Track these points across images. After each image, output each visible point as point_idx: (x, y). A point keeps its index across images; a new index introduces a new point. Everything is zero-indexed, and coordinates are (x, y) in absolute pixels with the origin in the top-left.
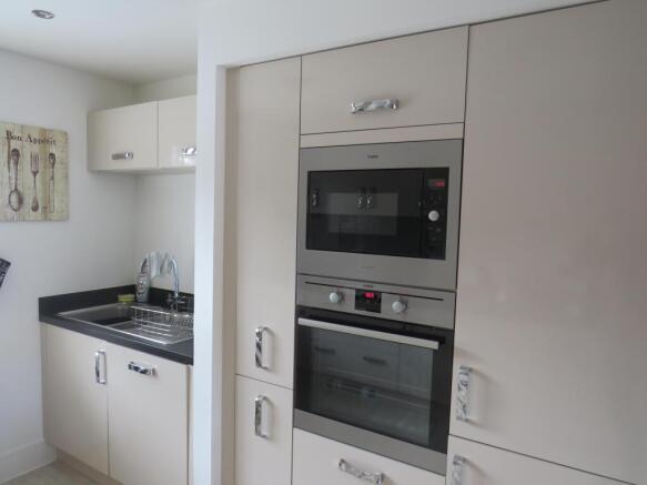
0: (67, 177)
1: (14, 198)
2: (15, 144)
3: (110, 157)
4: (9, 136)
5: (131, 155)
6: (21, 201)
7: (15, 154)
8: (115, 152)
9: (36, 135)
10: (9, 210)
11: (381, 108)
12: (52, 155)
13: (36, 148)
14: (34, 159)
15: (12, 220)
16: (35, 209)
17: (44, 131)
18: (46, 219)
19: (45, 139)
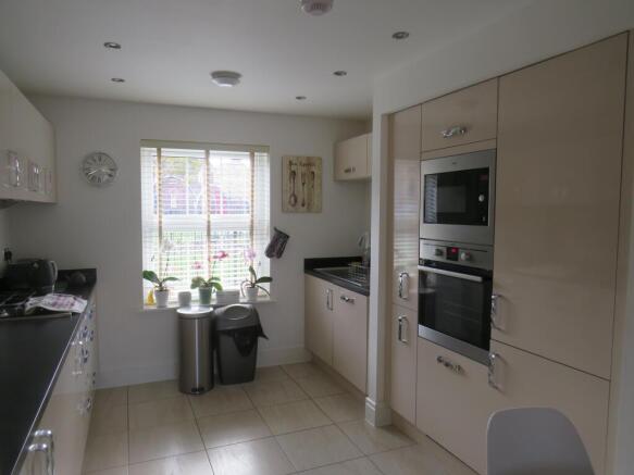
0: (321, 185)
1: (293, 199)
2: (293, 168)
3: (342, 171)
4: (291, 163)
5: (354, 169)
6: (296, 201)
7: (293, 174)
8: (346, 168)
9: (304, 162)
10: (290, 207)
11: (455, 134)
12: (313, 173)
13: (304, 169)
14: (304, 175)
15: (291, 212)
16: (303, 205)
17: (308, 158)
18: (309, 210)
19: (309, 163)
